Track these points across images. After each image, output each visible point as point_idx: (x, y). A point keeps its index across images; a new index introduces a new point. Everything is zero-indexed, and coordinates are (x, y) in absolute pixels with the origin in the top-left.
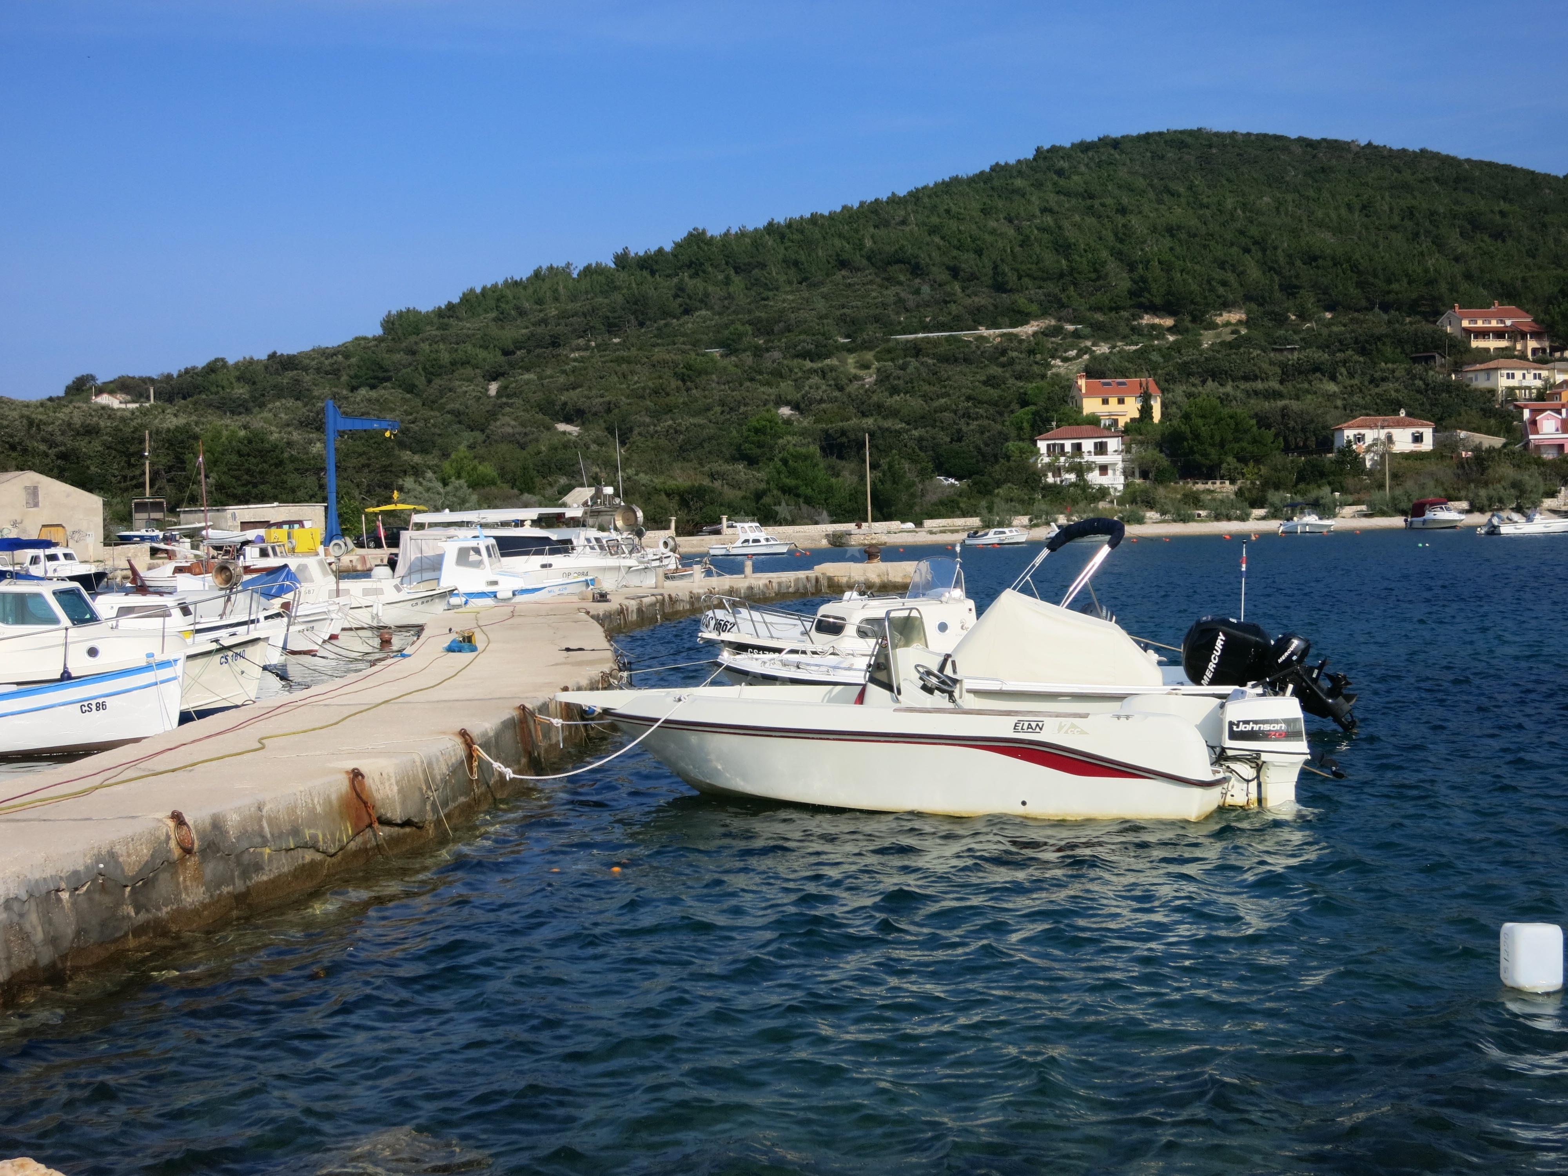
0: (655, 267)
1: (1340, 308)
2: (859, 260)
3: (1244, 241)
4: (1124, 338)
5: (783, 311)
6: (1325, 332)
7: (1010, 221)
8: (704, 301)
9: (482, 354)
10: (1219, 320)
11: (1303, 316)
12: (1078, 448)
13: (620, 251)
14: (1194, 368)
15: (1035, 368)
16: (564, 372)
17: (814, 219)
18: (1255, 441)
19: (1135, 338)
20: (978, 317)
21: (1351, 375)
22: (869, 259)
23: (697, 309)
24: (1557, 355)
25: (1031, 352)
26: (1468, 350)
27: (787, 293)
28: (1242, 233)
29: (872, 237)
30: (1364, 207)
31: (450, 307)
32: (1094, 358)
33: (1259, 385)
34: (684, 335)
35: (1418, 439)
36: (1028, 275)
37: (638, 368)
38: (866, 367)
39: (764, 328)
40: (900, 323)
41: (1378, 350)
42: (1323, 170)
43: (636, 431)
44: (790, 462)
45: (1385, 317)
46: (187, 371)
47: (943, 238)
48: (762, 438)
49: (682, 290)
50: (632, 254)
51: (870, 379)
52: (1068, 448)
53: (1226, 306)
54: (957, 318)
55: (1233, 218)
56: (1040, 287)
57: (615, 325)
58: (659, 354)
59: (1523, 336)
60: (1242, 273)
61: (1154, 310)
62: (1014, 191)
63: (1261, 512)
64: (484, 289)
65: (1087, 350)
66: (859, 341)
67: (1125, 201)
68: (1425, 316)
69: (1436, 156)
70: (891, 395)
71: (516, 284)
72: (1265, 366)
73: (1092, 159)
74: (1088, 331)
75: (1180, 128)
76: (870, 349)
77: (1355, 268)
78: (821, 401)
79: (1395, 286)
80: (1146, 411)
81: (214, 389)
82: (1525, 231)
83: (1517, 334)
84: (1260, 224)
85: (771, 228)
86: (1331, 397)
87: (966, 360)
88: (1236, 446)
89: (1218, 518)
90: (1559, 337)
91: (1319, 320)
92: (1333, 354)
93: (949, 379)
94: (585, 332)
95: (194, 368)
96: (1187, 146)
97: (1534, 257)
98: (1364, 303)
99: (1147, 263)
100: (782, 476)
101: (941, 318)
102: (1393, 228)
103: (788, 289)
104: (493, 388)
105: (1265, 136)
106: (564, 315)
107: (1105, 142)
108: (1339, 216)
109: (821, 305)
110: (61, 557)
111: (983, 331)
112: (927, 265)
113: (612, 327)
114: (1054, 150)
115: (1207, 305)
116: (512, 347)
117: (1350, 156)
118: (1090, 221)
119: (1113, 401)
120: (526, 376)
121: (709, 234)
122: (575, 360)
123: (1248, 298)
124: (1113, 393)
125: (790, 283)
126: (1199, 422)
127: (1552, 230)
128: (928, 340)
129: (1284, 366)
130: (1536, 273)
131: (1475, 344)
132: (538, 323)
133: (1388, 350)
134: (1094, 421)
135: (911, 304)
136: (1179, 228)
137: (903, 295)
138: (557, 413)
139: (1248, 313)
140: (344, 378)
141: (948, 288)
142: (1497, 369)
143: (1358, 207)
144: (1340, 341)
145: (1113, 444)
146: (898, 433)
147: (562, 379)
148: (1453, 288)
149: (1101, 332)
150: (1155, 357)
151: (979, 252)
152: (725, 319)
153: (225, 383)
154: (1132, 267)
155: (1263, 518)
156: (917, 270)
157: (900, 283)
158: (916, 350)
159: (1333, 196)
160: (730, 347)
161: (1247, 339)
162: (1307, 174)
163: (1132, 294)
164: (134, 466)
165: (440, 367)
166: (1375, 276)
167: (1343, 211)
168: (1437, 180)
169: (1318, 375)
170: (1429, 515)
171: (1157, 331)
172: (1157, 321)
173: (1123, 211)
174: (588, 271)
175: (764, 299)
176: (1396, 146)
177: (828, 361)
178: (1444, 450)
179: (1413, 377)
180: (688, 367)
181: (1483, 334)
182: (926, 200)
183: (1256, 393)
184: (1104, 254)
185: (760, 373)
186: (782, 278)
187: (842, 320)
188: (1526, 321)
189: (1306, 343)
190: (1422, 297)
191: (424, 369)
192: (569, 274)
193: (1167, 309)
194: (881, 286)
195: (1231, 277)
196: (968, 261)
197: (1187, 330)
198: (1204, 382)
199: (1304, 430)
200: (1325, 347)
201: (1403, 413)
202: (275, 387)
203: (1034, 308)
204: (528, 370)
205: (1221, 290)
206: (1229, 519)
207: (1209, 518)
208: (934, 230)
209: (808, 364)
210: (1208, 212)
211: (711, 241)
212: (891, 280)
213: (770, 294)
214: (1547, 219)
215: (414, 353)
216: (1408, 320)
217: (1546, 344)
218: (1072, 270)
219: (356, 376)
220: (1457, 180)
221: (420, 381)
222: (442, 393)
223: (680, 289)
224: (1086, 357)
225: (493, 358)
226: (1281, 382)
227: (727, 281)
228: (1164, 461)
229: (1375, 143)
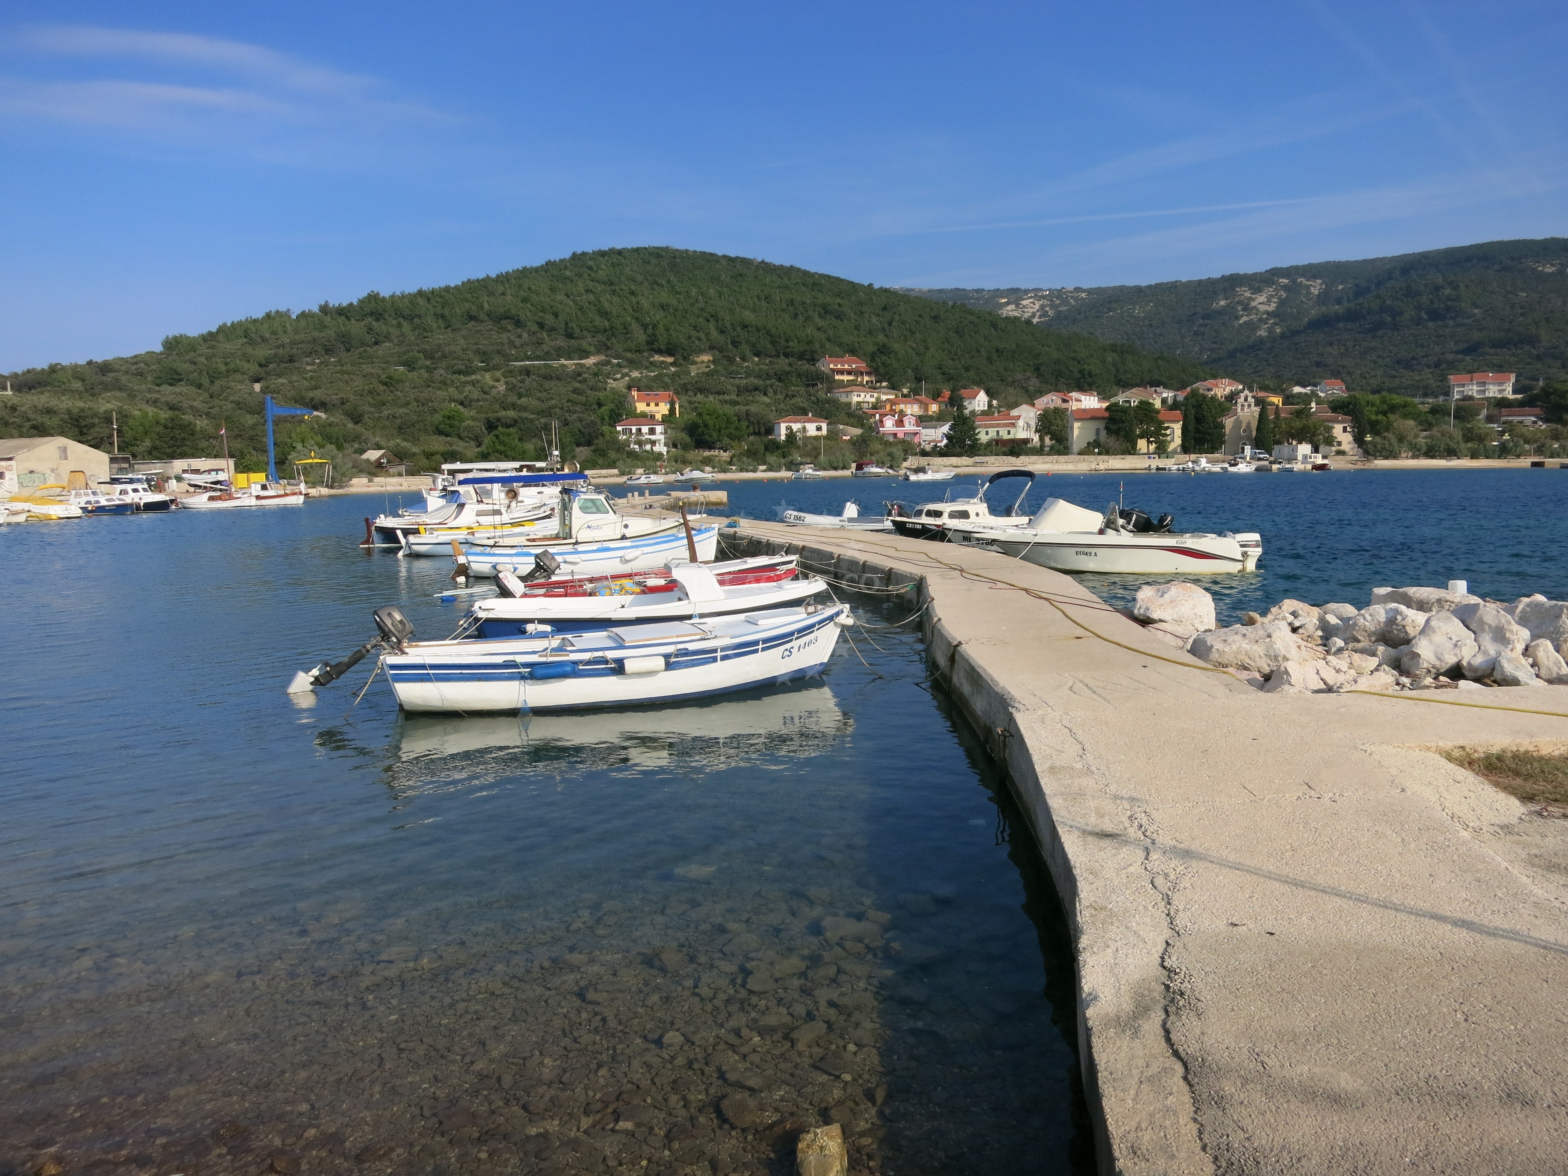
0: (349, 314)
1: (762, 355)
2: (482, 316)
3: (705, 315)
4: (646, 368)
5: (439, 345)
6: (757, 368)
7: (568, 296)
8: (388, 337)
9: (246, 365)
10: (698, 359)
11: (743, 359)
12: (640, 430)
13: (323, 303)
14: (690, 387)
15: (600, 384)
16: (305, 378)
17: (447, 289)
18: (737, 429)
19: (653, 368)
20: (560, 353)
21: (775, 393)
22: (488, 315)
23: (383, 342)
24: (878, 384)
25: (596, 375)
26: (834, 381)
27: (439, 334)
28: (703, 310)
29: (488, 302)
30: (766, 298)
31: (210, 334)
32: (633, 380)
33: (727, 397)
34: (378, 358)
35: (819, 429)
36: (586, 330)
37: (355, 377)
38: (498, 380)
39: (429, 355)
40: (513, 355)
41: (789, 380)
42: (741, 275)
43: (366, 417)
44: (501, 437)
45: (787, 361)
46: (29, 371)
47: (532, 305)
48: (453, 422)
49: (371, 329)
50: (331, 305)
51: (502, 387)
52: (634, 431)
53: (701, 351)
54: (548, 353)
55: (697, 301)
56: (594, 337)
57: (331, 350)
58: (367, 369)
59: (862, 374)
60: (708, 333)
61: (660, 352)
62: (565, 278)
63: (764, 467)
64: (233, 323)
65: (627, 375)
66: (491, 365)
67: (633, 287)
68: (808, 361)
69: (798, 270)
70: (519, 398)
71: (256, 321)
72: (729, 387)
73: (607, 261)
74: (625, 363)
75: (656, 245)
76: (498, 370)
77: (768, 333)
78: (478, 400)
79: (791, 344)
80: (672, 410)
81: (57, 384)
82: (852, 315)
83: (859, 373)
84: (712, 305)
85: (420, 293)
86: (767, 405)
87: (557, 378)
88: (727, 431)
89: (741, 470)
90: (880, 375)
91: (753, 361)
92: (764, 381)
93: (550, 389)
94: (311, 353)
95: (34, 369)
96: (661, 256)
97: (858, 330)
98: (774, 353)
99: (654, 326)
100: (496, 445)
101: (538, 353)
102: (783, 310)
103: (439, 331)
104: (257, 387)
105: (704, 253)
106: (293, 343)
107: (612, 250)
108: (754, 303)
109: (462, 342)
110: (130, 492)
111: (563, 361)
112: (525, 321)
113: (328, 351)
114: (584, 254)
115: (691, 351)
116: (264, 362)
117: (754, 268)
118: (615, 299)
119: (652, 404)
120: (280, 381)
121: (381, 295)
122: (311, 371)
123: (712, 348)
124: (652, 400)
125: (439, 328)
126: (708, 417)
127: (867, 315)
128: (534, 366)
129: (738, 387)
130: (863, 339)
131: (837, 377)
132: (278, 347)
133: (794, 379)
134: (644, 415)
135: (518, 344)
136: (668, 305)
137: (512, 338)
138: (307, 404)
139: (714, 356)
140: (149, 378)
141: (539, 335)
142: (852, 392)
143: (763, 298)
144: (767, 374)
145: (659, 429)
146: (532, 420)
147: (306, 383)
148: (822, 346)
149: (634, 364)
150: (666, 379)
151: (556, 316)
152: (403, 349)
153: (65, 380)
154: (645, 327)
155: (764, 471)
156: (518, 323)
157: (509, 331)
158: (527, 372)
159: (749, 290)
160: (410, 365)
161: (715, 372)
162: (731, 276)
163: (648, 343)
164: (85, 434)
165: (219, 373)
166: (780, 338)
167: (756, 300)
168: (803, 284)
169: (757, 392)
170: (866, 470)
171: (663, 365)
172: (662, 359)
173: (633, 293)
174: (303, 315)
175: (425, 337)
176: (777, 263)
177: (473, 377)
178: (833, 435)
179: (810, 395)
180: (391, 378)
181: (841, 372)
182: (513, 281)
183: (726, 402)
184: (629, 319)
185: (434, 383)
186: (435, 325)
187: (477, 352)
188: (863, 365)
189: (748, 375)
190: (806, 351)
191: (208, 373)
192: (289, 317)
193: (669, 352)
194: (498, 332)
195: (703, 336)
196: (549, 320)
197: (681, 365)
198: (695, 395)
199: (758, 423)
200: (759, 377)
201: (810, 415)
202: (102, 383)
203: (592, 349)
204: (279, 376)
205: (697, 342)
206: (747, 471)
207: (736, 471)
208: (525, 300)
209: (463, 378)
210: (682, 297)
211: (384, 299)
212: (504, 329)
213: (429, 334)
214: (864, 309)
215: (195, 364)
216: (800, 363)
217: (873, 379)
218: (612, 328)
219: (159, 377)
220: (814, 285)
221: (206, 381)
222: (223, 389)
223: (370, 330)
224: (627, 378)
225: (254, 368)
226: (737, 396)
227: (399, 326)
228: (687, 439)
229: (766, 261)
